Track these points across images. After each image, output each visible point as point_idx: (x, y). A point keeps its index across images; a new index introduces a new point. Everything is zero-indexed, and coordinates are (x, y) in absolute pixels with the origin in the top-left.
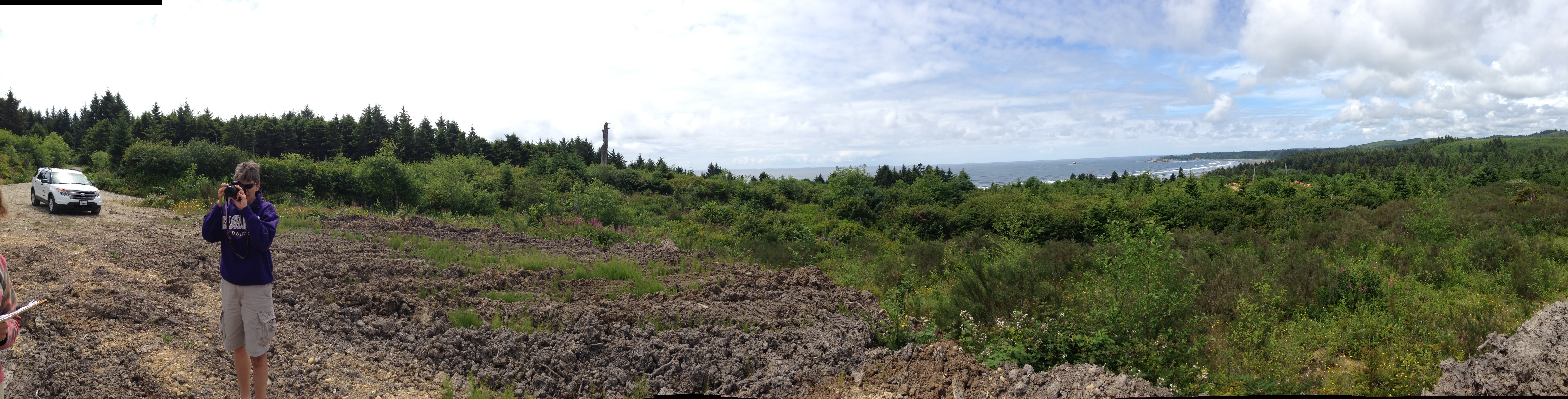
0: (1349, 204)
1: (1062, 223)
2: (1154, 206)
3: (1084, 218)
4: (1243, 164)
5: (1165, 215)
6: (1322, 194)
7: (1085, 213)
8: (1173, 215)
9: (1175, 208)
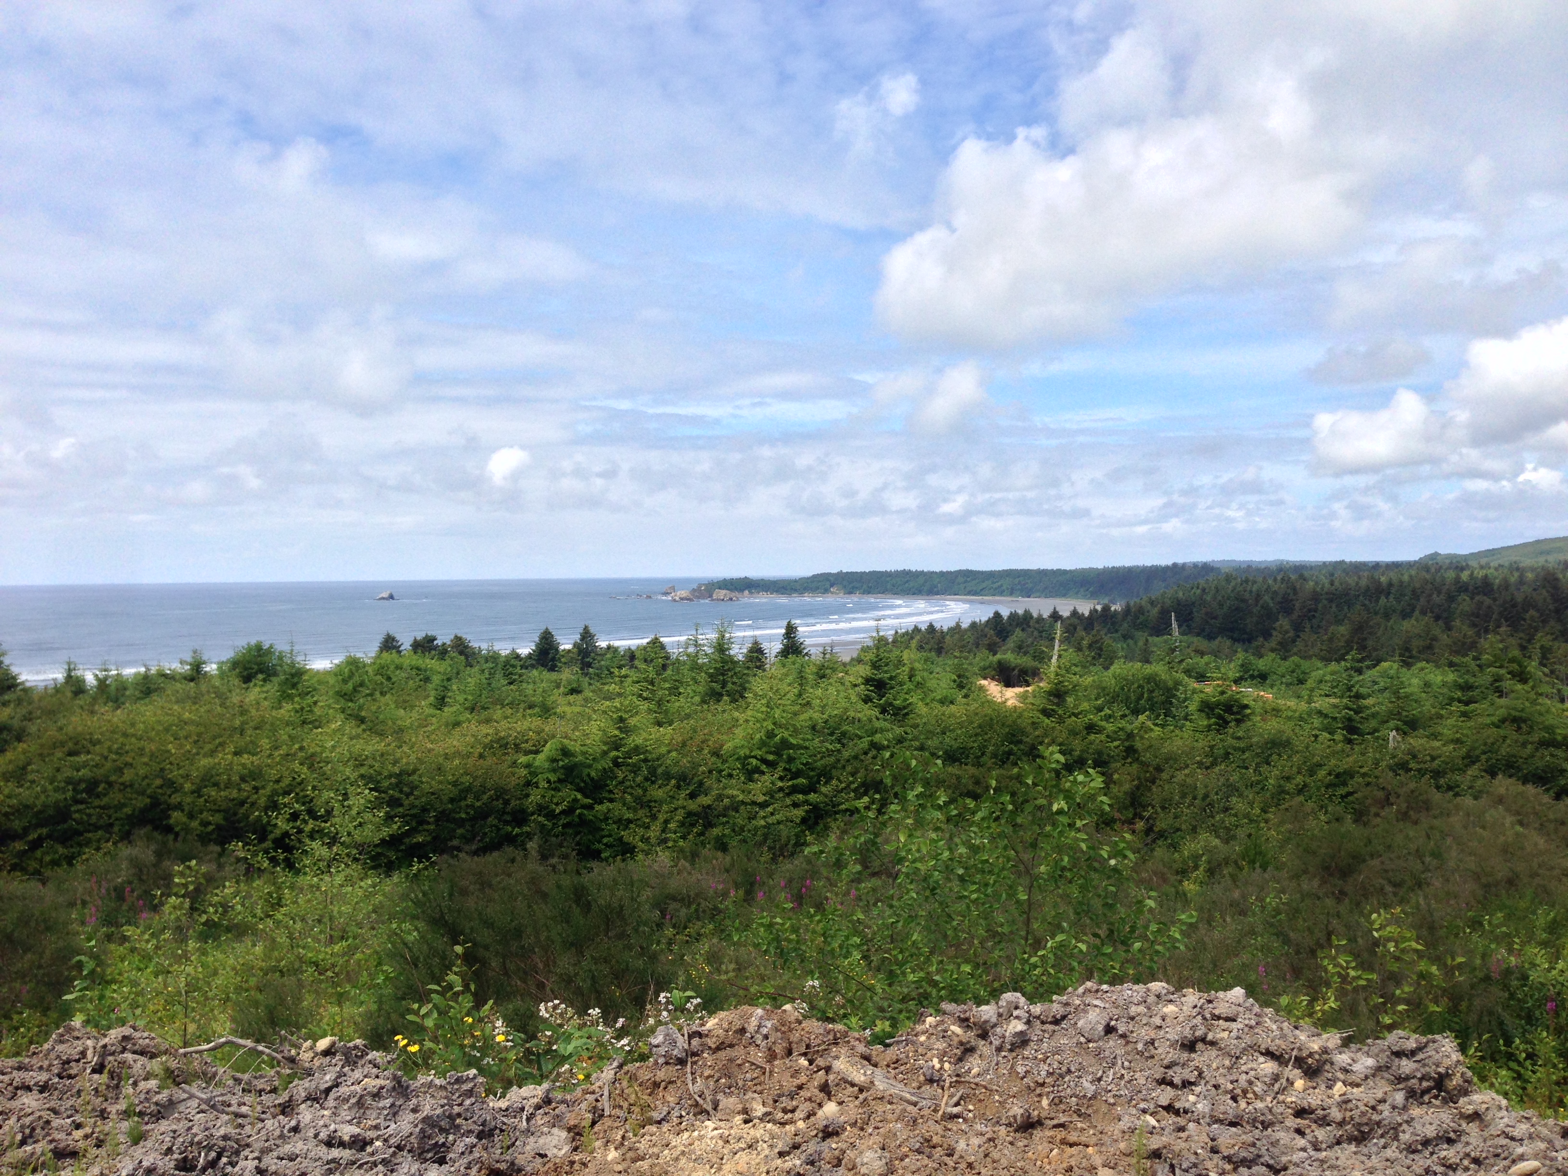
0: (1462, 770)
1: (452, 800)
2: (763, 744)
3: (528, 784)
4: (1005, 613)
5: (796, 775)
6: (1351, 728)
7: (528, 766)
8: (826, 775)
9: (830, 753)
